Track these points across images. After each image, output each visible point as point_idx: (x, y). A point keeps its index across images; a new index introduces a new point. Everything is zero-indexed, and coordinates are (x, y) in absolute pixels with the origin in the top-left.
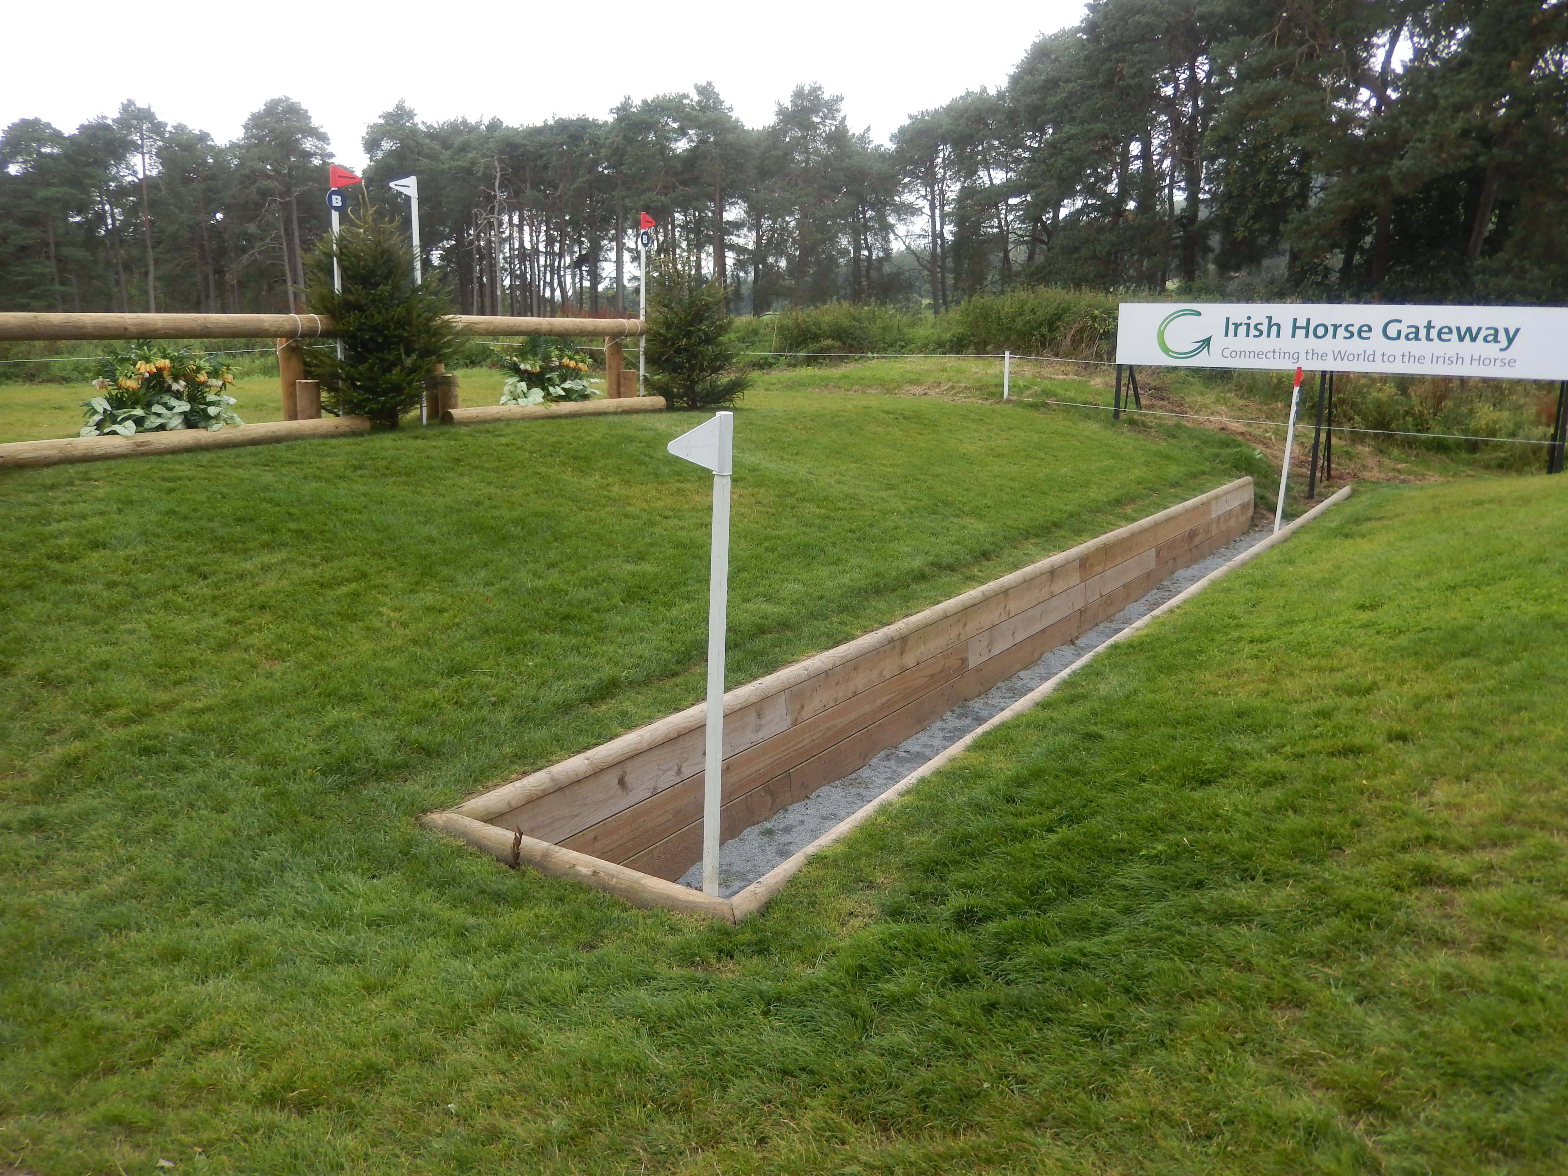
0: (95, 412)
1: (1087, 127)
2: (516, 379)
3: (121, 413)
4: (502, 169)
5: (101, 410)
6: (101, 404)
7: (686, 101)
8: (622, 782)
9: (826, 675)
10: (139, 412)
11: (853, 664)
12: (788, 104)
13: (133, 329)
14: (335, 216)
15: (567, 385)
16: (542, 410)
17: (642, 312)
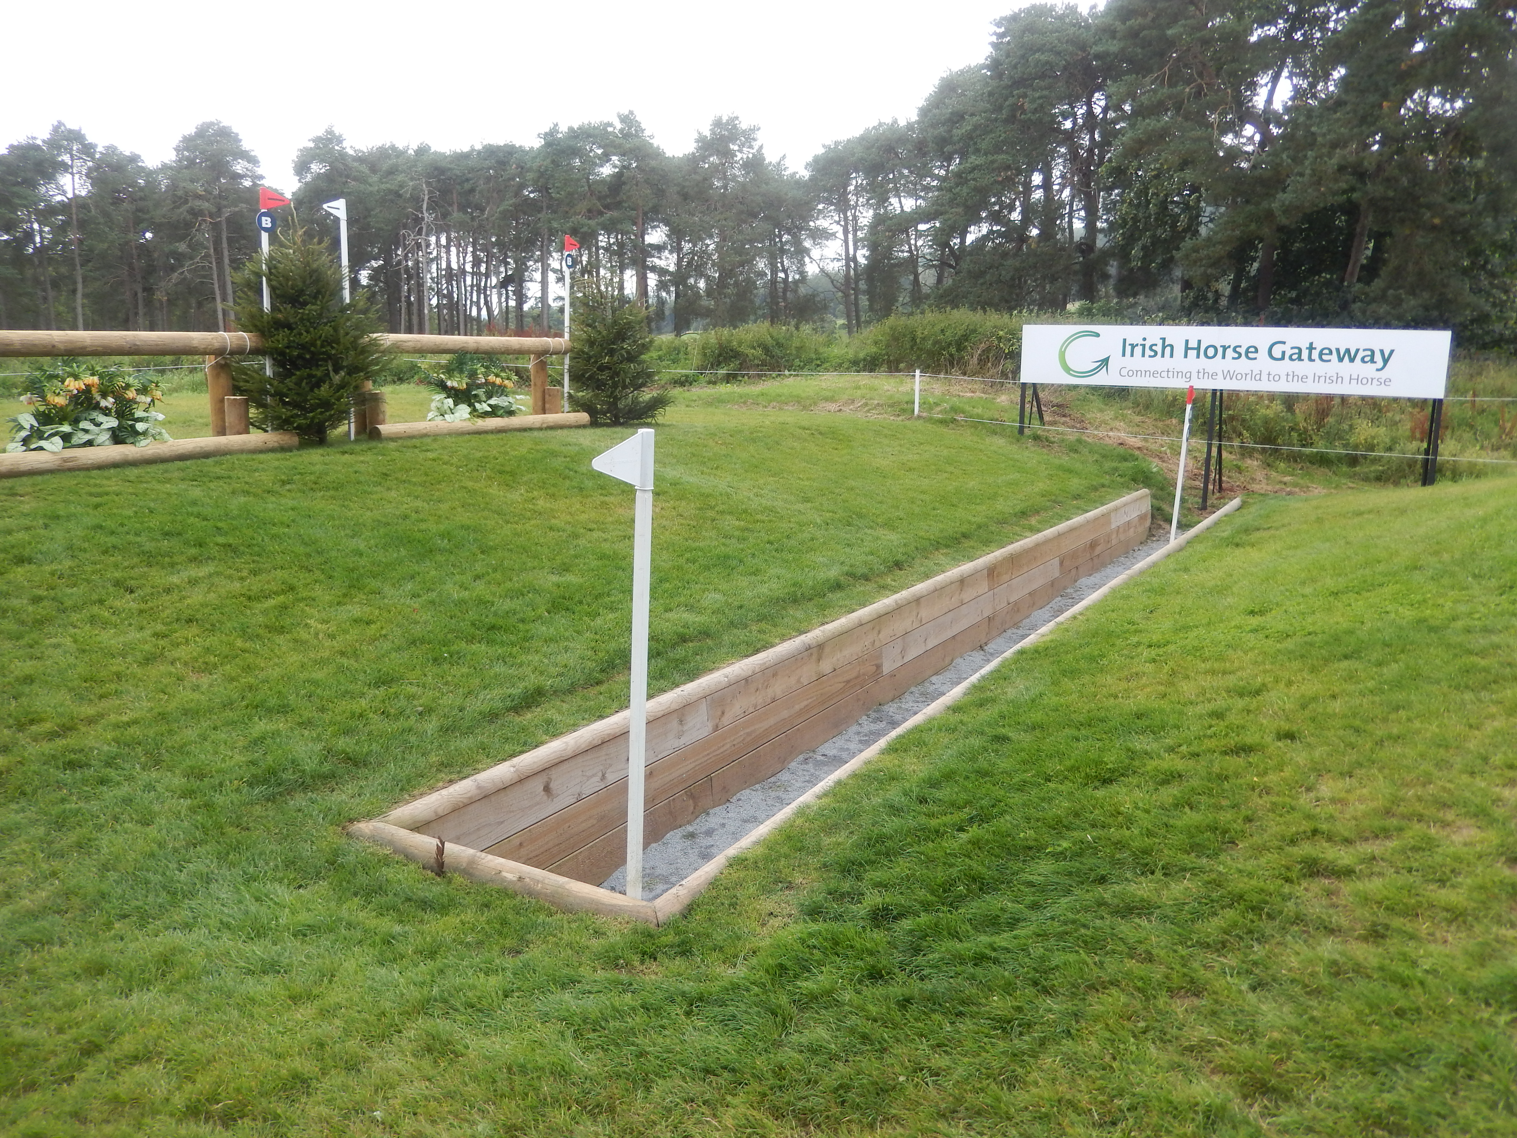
0: (22, 428)
1: (990, 158)
2: (443, 396)
3: (48, 430)
4: (430, 192)
5: (28, 427)
6: (28, 420)
7: (610, 129)
8: (547, 789)
9: (745, 682)
10: (66, 428)
11: (772, 671)
12: (707, 133)
13: (61, 347)
14: (265, 237)
15: (493, 401)
16: (468, 426)
17: (567, 330)
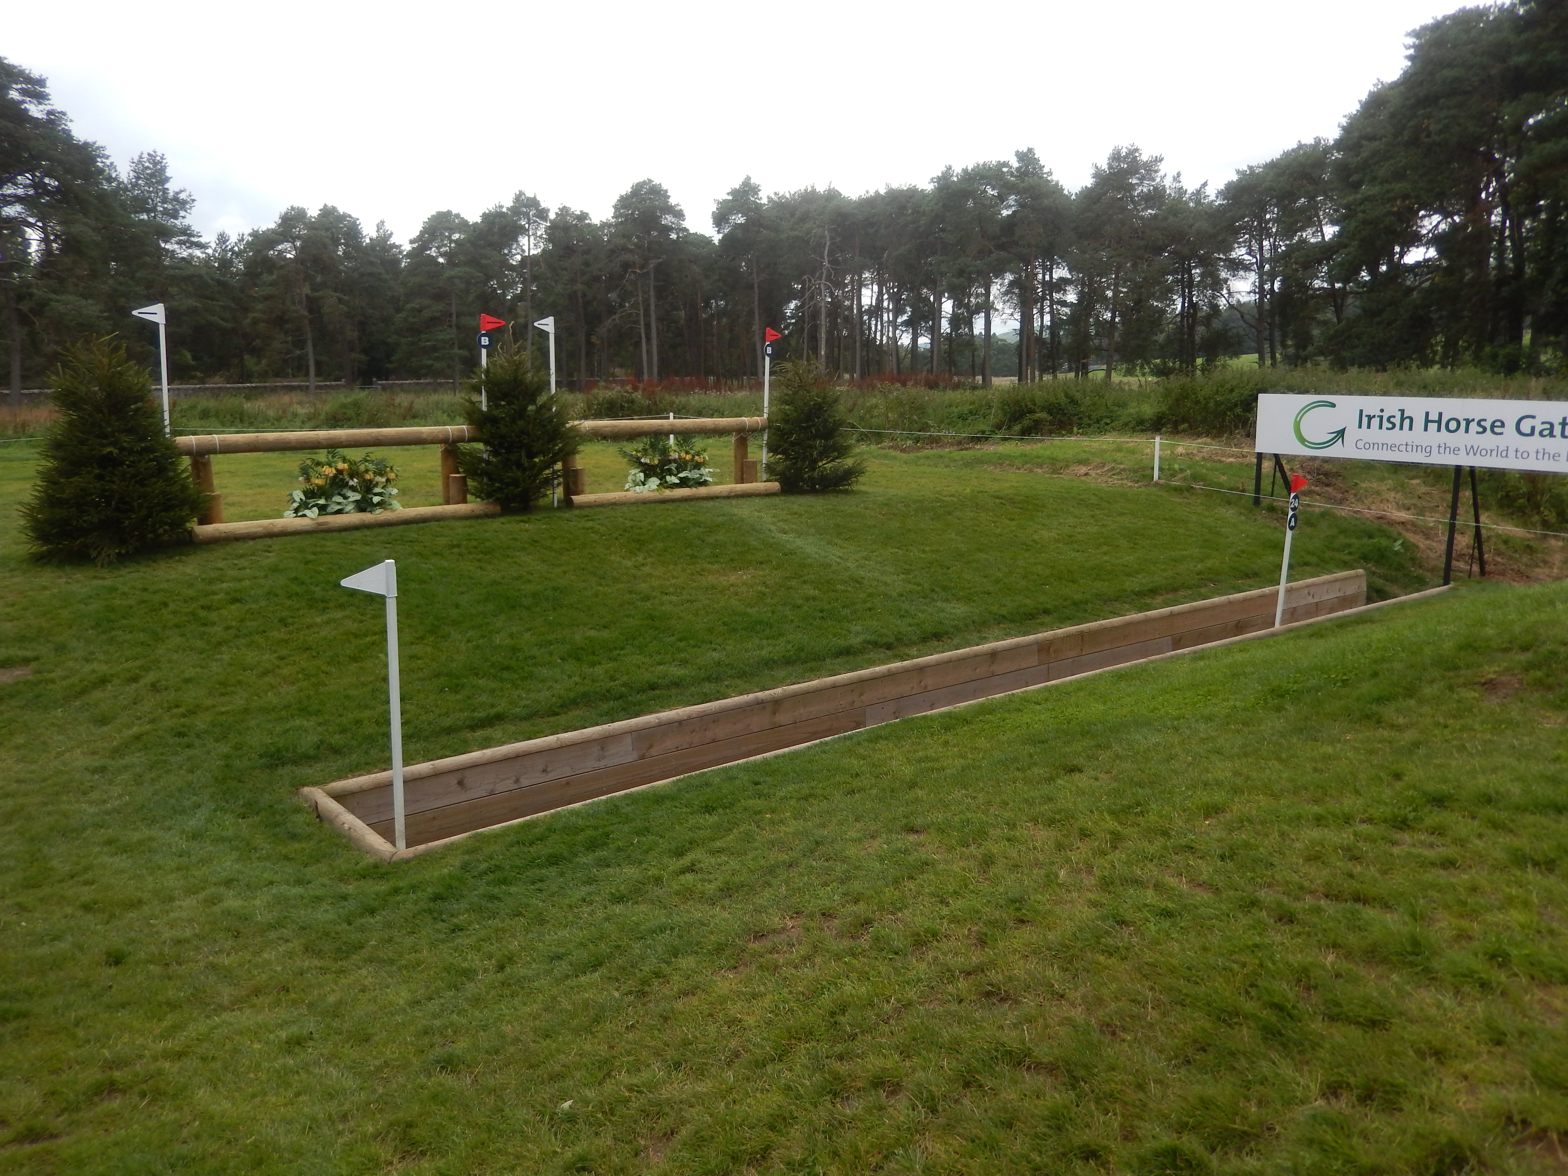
0: (294, 501)
2: (637, 471)
3: (312, 502)
4: (831, 238)
5: (298, 500)
6: (298, 495)
7: (1005, 170)
8: (460, 783)
9: (680, 723)
10: (322, 502)
12: (1105, 167)
14: (484, 352)
15: (681, 475)
16: (657, 495)
17: (766, 410)
